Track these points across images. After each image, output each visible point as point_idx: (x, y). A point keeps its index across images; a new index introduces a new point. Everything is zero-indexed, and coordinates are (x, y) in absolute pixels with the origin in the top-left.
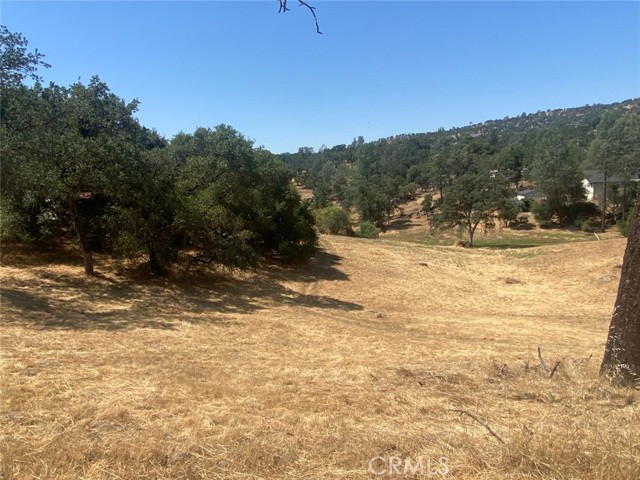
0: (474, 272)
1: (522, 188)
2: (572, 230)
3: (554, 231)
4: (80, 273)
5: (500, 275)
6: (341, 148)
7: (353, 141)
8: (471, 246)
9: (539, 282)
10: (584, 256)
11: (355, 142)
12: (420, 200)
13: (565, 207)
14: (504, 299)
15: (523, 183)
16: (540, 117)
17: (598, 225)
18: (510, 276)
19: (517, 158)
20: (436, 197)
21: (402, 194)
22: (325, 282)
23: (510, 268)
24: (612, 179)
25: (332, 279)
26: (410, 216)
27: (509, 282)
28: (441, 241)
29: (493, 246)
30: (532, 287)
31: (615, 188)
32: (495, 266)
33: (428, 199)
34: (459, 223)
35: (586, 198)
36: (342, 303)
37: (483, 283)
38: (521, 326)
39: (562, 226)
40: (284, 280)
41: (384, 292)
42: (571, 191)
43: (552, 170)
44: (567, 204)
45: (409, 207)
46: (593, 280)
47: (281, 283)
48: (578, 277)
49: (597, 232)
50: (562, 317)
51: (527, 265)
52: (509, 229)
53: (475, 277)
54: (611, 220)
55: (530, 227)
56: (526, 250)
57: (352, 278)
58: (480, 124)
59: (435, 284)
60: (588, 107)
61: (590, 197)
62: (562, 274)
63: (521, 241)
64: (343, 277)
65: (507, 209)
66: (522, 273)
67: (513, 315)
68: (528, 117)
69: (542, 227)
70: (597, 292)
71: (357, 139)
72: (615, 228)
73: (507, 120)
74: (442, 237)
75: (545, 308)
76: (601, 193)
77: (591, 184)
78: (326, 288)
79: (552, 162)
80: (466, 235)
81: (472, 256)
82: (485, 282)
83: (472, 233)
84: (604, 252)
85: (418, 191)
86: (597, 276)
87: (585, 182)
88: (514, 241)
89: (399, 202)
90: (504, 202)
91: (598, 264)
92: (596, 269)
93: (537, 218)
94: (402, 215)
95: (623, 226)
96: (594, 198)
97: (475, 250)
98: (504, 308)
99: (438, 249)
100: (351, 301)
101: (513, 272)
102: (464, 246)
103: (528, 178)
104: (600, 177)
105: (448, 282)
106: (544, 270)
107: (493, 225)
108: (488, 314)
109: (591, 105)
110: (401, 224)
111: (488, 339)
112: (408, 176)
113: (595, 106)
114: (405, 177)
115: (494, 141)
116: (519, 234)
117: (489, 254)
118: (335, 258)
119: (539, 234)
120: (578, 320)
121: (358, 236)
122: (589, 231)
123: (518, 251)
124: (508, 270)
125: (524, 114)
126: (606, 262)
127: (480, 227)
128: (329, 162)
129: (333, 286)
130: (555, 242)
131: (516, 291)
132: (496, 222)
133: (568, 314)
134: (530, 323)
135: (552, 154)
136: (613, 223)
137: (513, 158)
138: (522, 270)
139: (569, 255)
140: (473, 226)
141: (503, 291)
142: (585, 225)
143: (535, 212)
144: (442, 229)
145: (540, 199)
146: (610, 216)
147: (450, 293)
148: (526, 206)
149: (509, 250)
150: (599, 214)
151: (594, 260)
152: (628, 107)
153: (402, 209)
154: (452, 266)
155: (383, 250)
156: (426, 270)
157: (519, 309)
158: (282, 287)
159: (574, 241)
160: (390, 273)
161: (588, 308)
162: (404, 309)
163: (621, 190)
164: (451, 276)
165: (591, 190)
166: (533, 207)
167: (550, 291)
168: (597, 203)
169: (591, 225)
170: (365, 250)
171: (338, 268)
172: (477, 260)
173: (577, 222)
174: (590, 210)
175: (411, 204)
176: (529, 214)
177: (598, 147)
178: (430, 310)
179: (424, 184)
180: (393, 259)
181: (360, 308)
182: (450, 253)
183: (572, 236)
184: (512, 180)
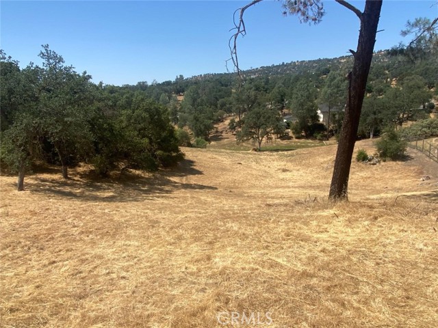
0: (266, 166)
1: (285, 115)
2: (312, 139)
3: (302, 140)
4: (60, 178)
5: (278, 167)
6: (168, 83)
7: (176, 78)
8: (260, 151)
9: (298, 170)
10: (318, 155)
11: (177, 78)
12: (227, 122)
13: (309, 127)
14: (283, 179)
15: (285, 111)
16: (293, 65)
17: (325, 136)
18: (284, 167)
19: (282, 96)
20: (237, 120)
21: (215, 118)
22: (191, 176)
23: (283, 163)
24: (332, 110)
25: (194, 174)
26: (222, 132)
27: (284, 171)
28: (242, 148)
29: (271, 151)
30: (295, 173)
31: (334, 115)
32: (275, 162)
33: (232, 121)
34: (253, 137)
35: (319, 121)
36: (205, 186)
37: (271, 172)
38: (293, 191)
39: (307, 137)
40: (169, 176)
41: (223, 179)
42: (312, 117)
43: (302, 105)
44: (309, 124)
45: (220, 126)
46: (323, 168)
47: (168, 178)
48: (316, 167)
49: (325, 140)
50: (311, 186)
51: (291, 161)
52: (279, 140)
53: (267, 169)
54: (332, 133)
55: (290, 138)
56: (290, 152)
57: (204, 173)
58: (257, 69)
59: (248, 174)
60: (320, 60)
61: (321, 120)
62: (308, 166)
63: (286, 147)
64: (200, 173)
65: (279, 129)
66: (289, 165)
67: (289, 187)
68: (286, 65)
69: (297, 138)
70: (325, 174)
71: (179, 77)
72: (334, 138)
73: (273, 66)
74: (242, 145)
75: (302, 183)
76: (327, 119)
77: (322, 112)
78: (193, 179)
79: (302, 101)
80: (257, 144)
81: (262, 157)
82: (272, 171)
83: (260, 143)
84: (328, 153)
85: (225, 116)
86: (325, 165)
87: (319, 112)
88: (282, 147)
89: (214, 123)
90: (277, 125)
91: (325, 160)
92: (325, 162)
93: (293, 133)
94: (217, 132)
95: (338, 137)
96: (323, 121)
97: (262, 153)
98: (283, 184)
99: (243, 153)
100: (210, 185)
101: (285, 165)
102: (256, 151)
103: (288, 108)
104: (327, 109)
105: (254, 172)
106: (300, 164)
107: (271, 138)
108: (277, 187)
109: (322, 59)
110: (217, 138)
111: (282, 197)
112: (219, 106)
113: (324, 59)
114: (217, 107)
115: (267, 82)
116: (285, 142)
117: (271, 155)
118: (191, 162)
119: (295, 142)
120: (318, 187)
121: (195, 147)
122: (321, 140)
123: (286, 153)
124: (282, 164)
125: (283, 63)
126: (329, 158)
127: (264, 139)
128: (163, 94)
129: (196, 178)
130: (303, 147)
131: (288, 175)
132: (273, 136)
133: (313, 185)
134: (297, 190)
135: (302, 95)
136: (333, 135)
137: (279, 96)
138: (289, 164)
139: (311, 155)
140: (260, 139)
141: (282, 175)
142: (319, 137)
143: (292, 130)
144: (243, 141)
145: (295, 121)
146: (331, 131)
147: (257, 179)
148: (288, 126)
149: (280, 152)
150: (326, 130)
151: (323, 157)
152: (342, 61)
153: (217, 128)
154: (254, 163)
155: (215, 156)
156: (242, 167)
157: (291, 184)
158: (169, 180)
159: (313, 146)
160: (224, 169)
161: (322, 181)
162: (237, 188)
163: (337, 116)
164: (255, 169)
165: (322, 116)
166: (292, 126)
167: (304, 175)
168: (325, 124)
169: (322, 136)
170: (205, 156)
171: (195, 167)
172: (266, 159)
173: (315, 135)
174: (321, 128)
175: (221, 124)
176: (289, 130)
177: (326, 92)
178: (249, 187)
179: (229, 111)
180: (222, 161)
181: (216, 188)
182: (250, 156)
183: (312, 143)
184: (279, 109)
